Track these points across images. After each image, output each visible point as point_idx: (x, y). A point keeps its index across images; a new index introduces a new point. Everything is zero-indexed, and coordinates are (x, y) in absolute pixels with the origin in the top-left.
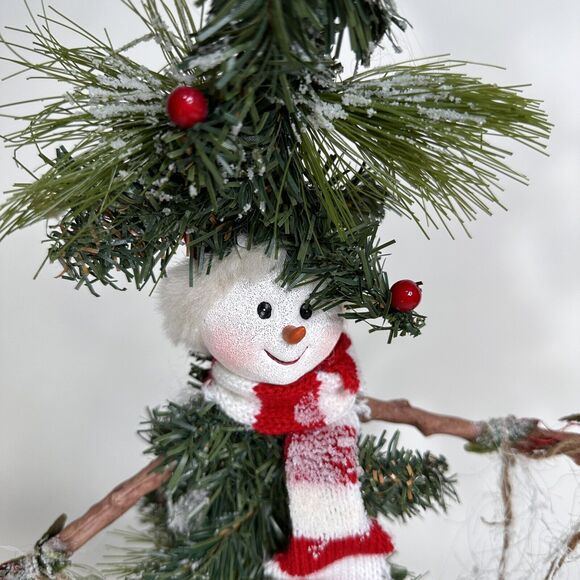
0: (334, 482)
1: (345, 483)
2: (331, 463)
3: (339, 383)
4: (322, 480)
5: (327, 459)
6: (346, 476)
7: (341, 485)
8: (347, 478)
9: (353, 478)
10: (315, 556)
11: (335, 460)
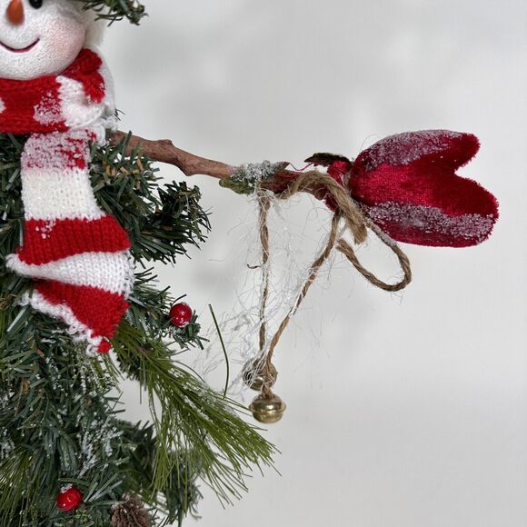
0: (61, 166)
1: (72, 167)
2: (61, 151)
3: (81, 89)
4: (51, 165)
5: (58, 149)
6: (73, 161)
7: (68, 169)
8: (73, 163)
9: (80, 163)
10: (44, 236)
11: (65, 148)
